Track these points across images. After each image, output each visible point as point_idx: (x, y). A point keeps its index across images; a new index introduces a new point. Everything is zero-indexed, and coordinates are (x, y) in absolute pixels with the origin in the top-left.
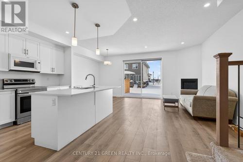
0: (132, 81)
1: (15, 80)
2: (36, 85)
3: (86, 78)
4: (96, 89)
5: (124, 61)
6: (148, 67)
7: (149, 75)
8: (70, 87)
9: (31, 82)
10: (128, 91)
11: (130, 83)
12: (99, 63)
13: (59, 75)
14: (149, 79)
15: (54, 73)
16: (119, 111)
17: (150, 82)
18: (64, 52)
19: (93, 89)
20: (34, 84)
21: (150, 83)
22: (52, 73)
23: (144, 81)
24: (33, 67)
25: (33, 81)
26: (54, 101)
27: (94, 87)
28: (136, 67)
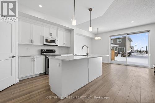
0: (116, 52)
1: (47, 50)
2: (56, 53)
3: (82, 48)
4: (89, 57)
5: (110, 36)
6: (131, 41)
7: (132, 47)
8: (73, 54)
9: (54, 51)
10: (113, 59)
11: (115, 53)
12: (92, 39)
13: (68, 47)
14: (132, 50)
15: (65, 46)
16: (107, 75)
17: (133, 52)
18: (70, 33)
19: (87, 56)
20: (55, 52)
21: (132, 54)
22: (64, 46)
23: (128, 51)
24: (54, 43)
25: (54, 50)
26: (60, 63)
27: (88, 55)
28: (120, 41)
